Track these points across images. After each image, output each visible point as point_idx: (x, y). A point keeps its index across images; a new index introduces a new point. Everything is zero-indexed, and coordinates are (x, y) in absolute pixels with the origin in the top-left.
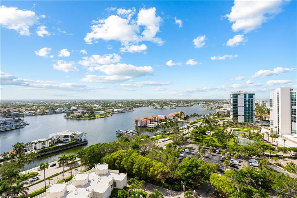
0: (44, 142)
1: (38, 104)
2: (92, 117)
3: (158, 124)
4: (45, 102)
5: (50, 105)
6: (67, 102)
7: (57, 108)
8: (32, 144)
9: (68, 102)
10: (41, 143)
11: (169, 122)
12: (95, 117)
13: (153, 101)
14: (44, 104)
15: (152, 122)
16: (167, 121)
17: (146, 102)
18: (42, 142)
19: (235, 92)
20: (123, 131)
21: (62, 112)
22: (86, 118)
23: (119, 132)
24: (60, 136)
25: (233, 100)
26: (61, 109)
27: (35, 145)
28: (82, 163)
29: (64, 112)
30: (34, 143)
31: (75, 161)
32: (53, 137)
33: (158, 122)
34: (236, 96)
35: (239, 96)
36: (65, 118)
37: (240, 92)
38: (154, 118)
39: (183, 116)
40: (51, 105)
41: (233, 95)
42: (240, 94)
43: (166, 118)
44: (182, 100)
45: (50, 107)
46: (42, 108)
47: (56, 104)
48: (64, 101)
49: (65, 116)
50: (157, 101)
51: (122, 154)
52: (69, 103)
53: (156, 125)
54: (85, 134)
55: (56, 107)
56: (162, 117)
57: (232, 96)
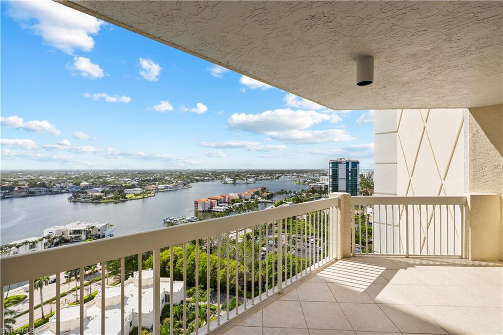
0: (34, 243)
1: (14, 178)
2: (121, 199)
3: (229, 206)
4: (28, 175)
5: (38, 180)
6: (73, 173)
7: (54, 185)
8: (10, 247)
9: (74, 175)
10: (28, 245)
11: (245, 203)
12: (126, 198)
13: (221, 173)
14: (25, 177)
15: (221, 203)
16: (242, 201)
17: (210, 174)
18: (31, 244)
19: (335, 159)
20: (175, 219)
21: (64, 191)
22: (110, 201)
23: (168, 221)
24: (64, 231)
25: (332, 170)
26: (61, 187)
27: (17, 249)
28: (109, 272)
29: (68, 192)
30: (15, 245)
31: (96, 269)
32: (50, 234)
33: (228, 203)
34: (337, 165)
35: (339, 165)
36: (71, 202)
37: (341, 159)
38: (223, 198)
39: (265, 194)
40: (41, 180)
41: (332, 163)
42: (341, 163)
43: (241, 198)
44: (264, 171)
45: (39, 183)
46: (24, 185)
47: (50, 178)
48: (66, 172)
49: (70, 199)
50: (227, 172)
51: (176, 253)
52: (77, 175)
53: (227, 208)
54: (111, 226)
55: (51, 182)
56: (235, 196)
57: (331, 165)
